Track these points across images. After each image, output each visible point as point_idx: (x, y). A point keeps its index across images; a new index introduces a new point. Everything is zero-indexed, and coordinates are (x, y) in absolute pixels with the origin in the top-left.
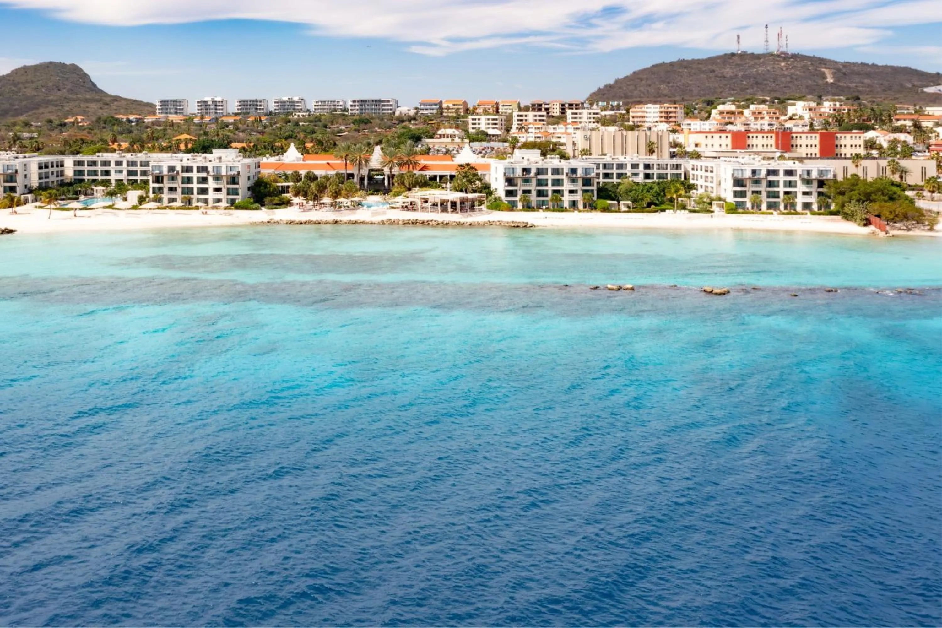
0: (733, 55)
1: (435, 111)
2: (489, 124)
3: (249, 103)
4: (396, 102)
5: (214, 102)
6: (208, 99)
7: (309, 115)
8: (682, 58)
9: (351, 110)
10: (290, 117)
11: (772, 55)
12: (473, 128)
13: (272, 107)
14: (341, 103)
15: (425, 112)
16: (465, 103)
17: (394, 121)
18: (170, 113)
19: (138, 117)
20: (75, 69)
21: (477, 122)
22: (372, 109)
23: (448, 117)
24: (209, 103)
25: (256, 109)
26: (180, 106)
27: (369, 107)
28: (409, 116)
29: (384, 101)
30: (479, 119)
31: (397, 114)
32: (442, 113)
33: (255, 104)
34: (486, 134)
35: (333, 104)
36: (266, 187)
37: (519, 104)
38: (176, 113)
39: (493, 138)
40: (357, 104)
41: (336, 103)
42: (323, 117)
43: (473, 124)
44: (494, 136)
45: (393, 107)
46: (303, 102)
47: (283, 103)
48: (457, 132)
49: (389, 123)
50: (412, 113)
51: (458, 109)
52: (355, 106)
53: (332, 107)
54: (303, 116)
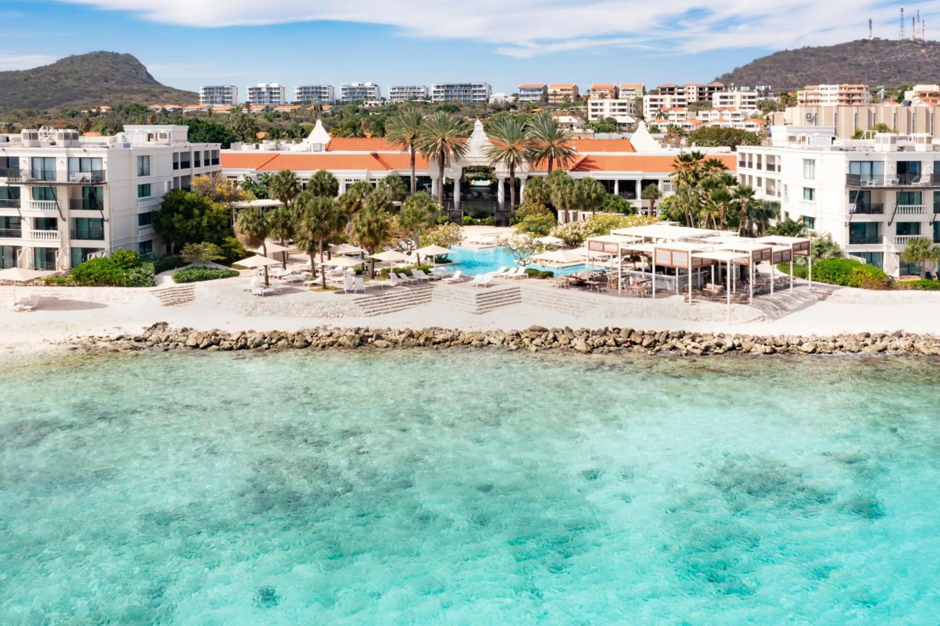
0: (865, 41)
1: (538, 98)
2: (614, 110)
3: (311, 90)
4: (490, 88)
5: (268, 89)
6: (262, 85)
7: (383, 104)
8: (806, 46)
9: (435, 97)
10: (360, 106)
11: (908, 41)
12: (593, 116)
13: (339, 95)
14: (422, 90)
15: (526, 99)
16: (576, 88)
17: (489, 110)
18: (216, 103)
19: (177, 107)
20: (129, 60)
21: (598, 107)
22: (460, 96)
23: (555, 104)
24: (263, 90)
25: (320, 97)
26: (228, 93)
27: (456, 94)
28: (507, 103)
29: (475, 86)
30: (601, 104)
31: (491, 101)
32: (547, 100)
33: (318, 91)
34: (615, 123)
35: (412, 91)
36: (188, 215)
37: (644, 88)
38: (223, 102)
39: (624, 128)
40: (441, 89)
41: (416, 90)
42: (399, 106)
43: (593, 110)
44: (624, 125)
45: (486, 94)
46: (376, 88)
47: (352, 89)
48: (574, 120)
49: (482, 111)
50: (511, 99)
51: (568, 95)
52: (439, 92)
53: (412, 95)
54: (376, 104)
